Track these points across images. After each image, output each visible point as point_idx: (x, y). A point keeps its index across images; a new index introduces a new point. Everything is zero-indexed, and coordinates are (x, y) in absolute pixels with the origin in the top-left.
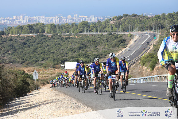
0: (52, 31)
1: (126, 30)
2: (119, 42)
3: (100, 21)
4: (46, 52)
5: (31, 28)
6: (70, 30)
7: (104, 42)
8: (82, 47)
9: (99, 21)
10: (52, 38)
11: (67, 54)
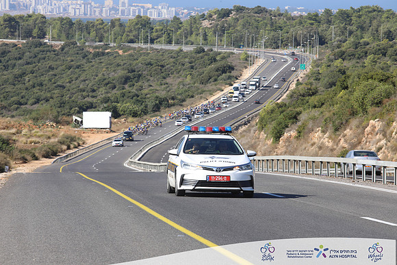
0: (63, 35)
1: (237, 43)
2: (217, 70)
3: (178, 19)
4: (44, 83)
5: (12, 24)
6: (106, 35)
7: (184, 70)
8: (132, 76)
9: (176, 19)
10: (62, 50)
11: (94, 91)
